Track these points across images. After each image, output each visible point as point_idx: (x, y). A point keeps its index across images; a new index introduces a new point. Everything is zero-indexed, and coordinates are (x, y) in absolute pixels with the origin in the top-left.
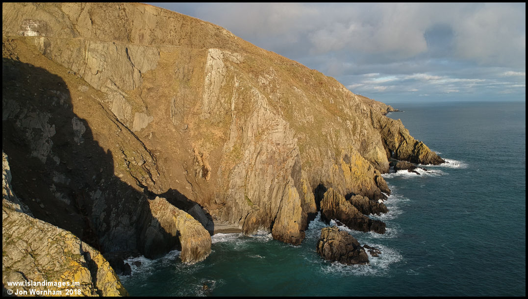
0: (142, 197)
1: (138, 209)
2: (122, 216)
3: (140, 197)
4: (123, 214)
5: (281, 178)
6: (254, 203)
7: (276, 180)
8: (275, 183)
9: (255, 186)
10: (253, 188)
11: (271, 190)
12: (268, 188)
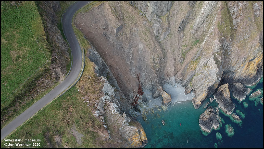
5: (204, 87)
6: (192, 86)
7: (203, 86)
8: (202, 86)
9: (195, 81)
10: (194, 81)
11: (199, 87)
12: (199, 85)
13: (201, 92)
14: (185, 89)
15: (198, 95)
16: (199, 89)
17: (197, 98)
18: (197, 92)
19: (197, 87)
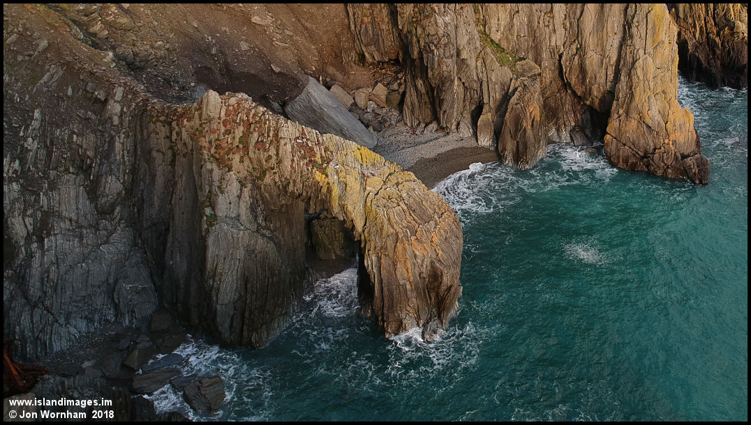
0: (119, 92)
1: (118, 146)
2: (53, 186)
3: (110, 95)
4: (52, 173)
15: (624, 66)
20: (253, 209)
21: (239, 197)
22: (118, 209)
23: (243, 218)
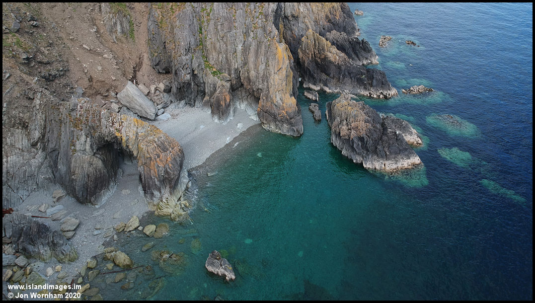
0: (39, 95)
2: (12, 135)
3: (35, 96)
5: (260, 31)
6: (220, 71)
7: (252, 34)
8: (250, 39)
9: (218, 45)
10: (215, 48)
11: (246, 50)
12: (240, 47)
13: (262, 58)
14: (205, 104)
15: (266, 78)
16: (251, 59)
17: (271, 90)
18: (253, 73)
19: (239, 61)
20: (91, 146)
21: (86, 141)
22: (39, 144)
23: (87, 150)
